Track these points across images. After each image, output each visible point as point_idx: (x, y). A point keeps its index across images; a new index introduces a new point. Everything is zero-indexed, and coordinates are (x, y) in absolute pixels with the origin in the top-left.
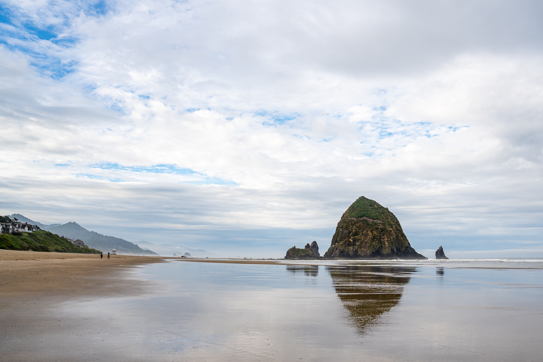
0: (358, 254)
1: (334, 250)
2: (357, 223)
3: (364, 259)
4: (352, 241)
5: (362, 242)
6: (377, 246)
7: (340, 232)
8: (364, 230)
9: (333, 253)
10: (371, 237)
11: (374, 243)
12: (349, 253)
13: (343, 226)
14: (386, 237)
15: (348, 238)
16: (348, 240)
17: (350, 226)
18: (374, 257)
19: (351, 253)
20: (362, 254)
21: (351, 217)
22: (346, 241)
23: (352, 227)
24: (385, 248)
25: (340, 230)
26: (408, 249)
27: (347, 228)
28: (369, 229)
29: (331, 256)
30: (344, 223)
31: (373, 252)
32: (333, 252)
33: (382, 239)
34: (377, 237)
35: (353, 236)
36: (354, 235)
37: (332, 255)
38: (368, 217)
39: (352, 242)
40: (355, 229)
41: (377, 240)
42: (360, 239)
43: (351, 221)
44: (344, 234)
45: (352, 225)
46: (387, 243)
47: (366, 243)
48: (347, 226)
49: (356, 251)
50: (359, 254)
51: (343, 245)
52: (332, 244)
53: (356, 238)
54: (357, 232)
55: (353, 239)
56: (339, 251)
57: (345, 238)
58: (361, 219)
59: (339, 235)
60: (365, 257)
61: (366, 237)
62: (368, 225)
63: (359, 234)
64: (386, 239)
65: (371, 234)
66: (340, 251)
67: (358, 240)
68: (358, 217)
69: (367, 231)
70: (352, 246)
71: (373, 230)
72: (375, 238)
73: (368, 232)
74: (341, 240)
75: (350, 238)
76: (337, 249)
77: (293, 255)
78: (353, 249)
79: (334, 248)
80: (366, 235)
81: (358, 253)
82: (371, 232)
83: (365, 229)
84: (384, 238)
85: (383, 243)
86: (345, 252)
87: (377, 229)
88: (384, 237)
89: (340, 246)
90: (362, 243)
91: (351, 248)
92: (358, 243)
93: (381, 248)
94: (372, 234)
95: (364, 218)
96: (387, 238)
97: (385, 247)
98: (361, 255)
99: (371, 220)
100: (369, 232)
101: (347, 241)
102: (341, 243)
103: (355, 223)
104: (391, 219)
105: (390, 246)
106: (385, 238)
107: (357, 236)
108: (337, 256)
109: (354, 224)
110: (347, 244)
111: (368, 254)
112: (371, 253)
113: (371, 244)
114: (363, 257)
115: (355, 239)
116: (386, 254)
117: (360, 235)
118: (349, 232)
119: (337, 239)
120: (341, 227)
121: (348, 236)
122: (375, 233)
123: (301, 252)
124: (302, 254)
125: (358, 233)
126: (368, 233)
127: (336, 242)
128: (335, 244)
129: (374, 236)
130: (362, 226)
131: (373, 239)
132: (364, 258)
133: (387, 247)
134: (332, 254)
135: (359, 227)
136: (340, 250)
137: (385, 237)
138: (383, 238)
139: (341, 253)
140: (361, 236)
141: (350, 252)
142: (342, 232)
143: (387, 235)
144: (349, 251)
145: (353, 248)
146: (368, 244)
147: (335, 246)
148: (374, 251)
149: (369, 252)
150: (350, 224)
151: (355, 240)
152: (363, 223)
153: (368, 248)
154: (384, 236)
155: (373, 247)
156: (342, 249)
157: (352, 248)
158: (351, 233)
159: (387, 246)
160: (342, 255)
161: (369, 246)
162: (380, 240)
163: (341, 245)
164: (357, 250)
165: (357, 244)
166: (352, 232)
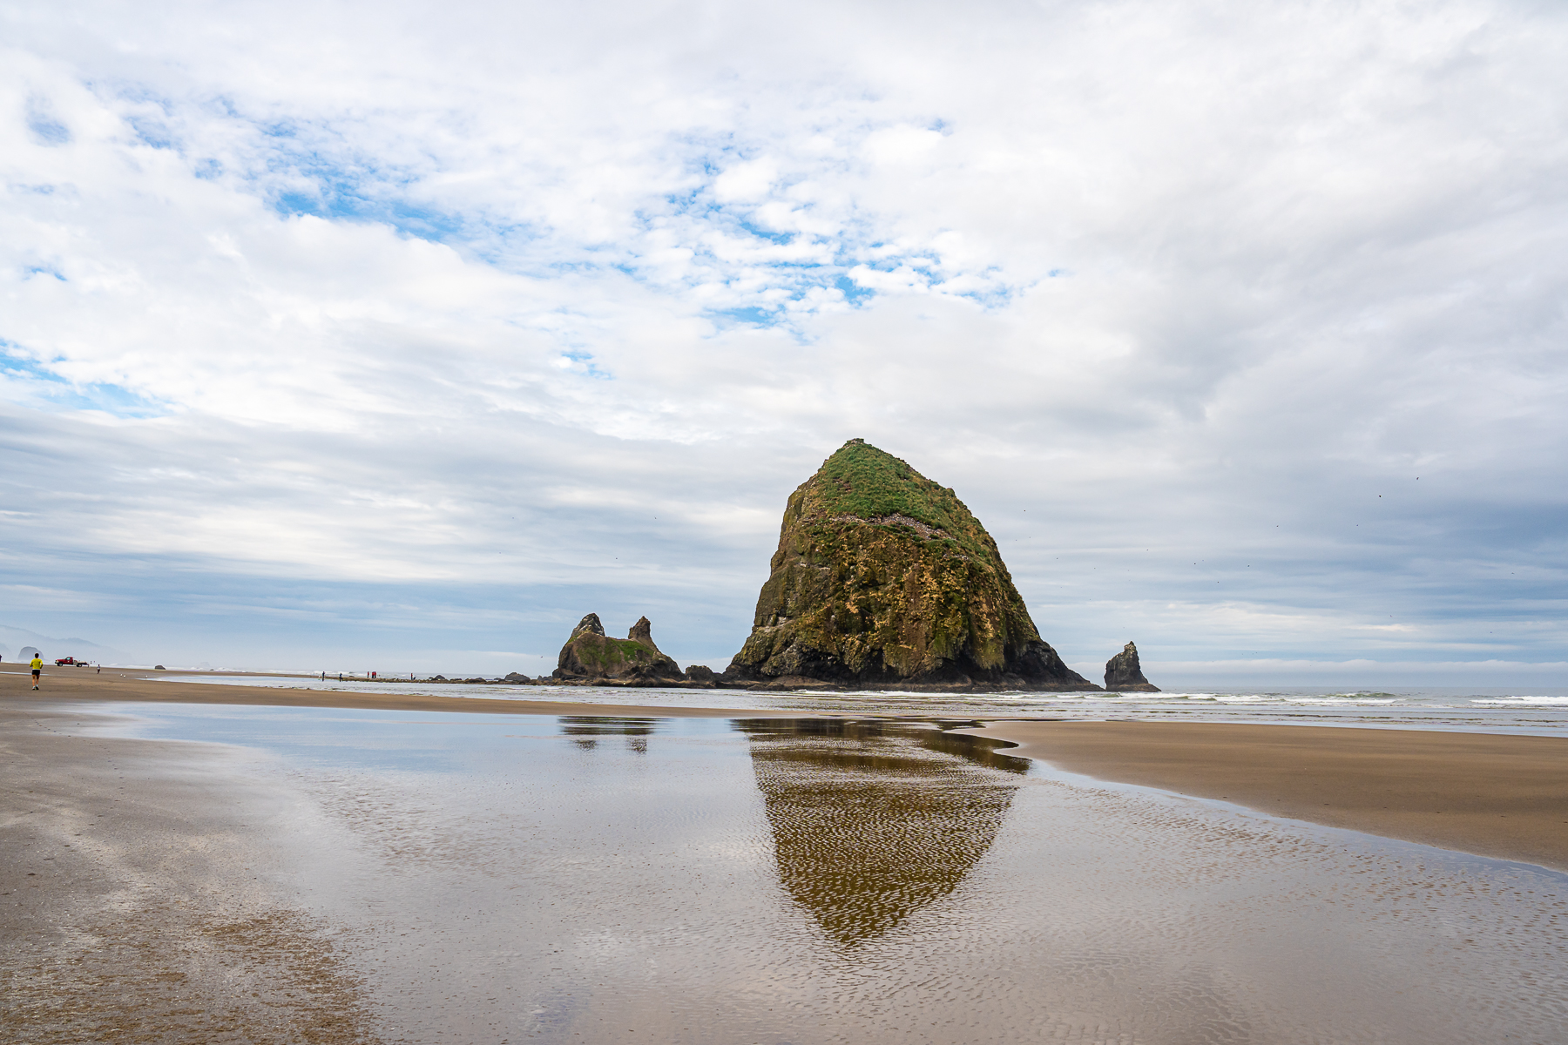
0: (884, 667)
1: (771, 646)
2: (876, 536)
3: (908, 685)
4: (854, 610)
5: (898, 618)
6: (960, 635)
7: (801, 572)
8: (904, 567)
9: (765, 659)
10: (938, 599)
11: (948, 622)
12: (842, 659)
13: (813, 547)
14: (984, 600)
15: (838, 599)
16: (837, 608)
17: (842, 549)
18: (952, 679)
19: (853, 660)
20: (903, 669)
21: (840, 515)
22: (829, 612)
23: (855, 555)
24: (984, 645)
25: (798, 563)
26: (1036, 650)
27: (830, 555)
28: (925, 563)
29: (759, 672)
30: (815, 534)
31: (945, 660)
32: (768, 655)
33: (971, 605)
34: (957, 600)
35: (857, 590)
36: (861, 587)
37: (765, 669)
38: (908, 515)
39: (856, 614)
40: (866, 563)
41: (958, 610)
42: (890, 605)
43: (848, 529)
44: (817, 581)
45: (851, 545)
46: (989, 625)
47: (917, 619)
48: (829, 546)
49: (876, 653)
50: (889, 667)
51: (818, 627)
52: (760, 621)
53: (872, 601)
54: (873, 573)
55: (858, 603)
56: (800, 651)
57: (823, 599)
58: (887, 522)
59: (794, 586)
60: (916, 681)
61: (917, 595)
62: (919, 546)
63: (885, 584)
64: (984, 605)
65: (935, 586)
66: (805, 654)
67: (882, 609)
68: (875, 514)
69: (921, 572)
70: (858, 632)
71: (942, 569)
72: (950, 601)
73: (922, 576)
74: (805, 608)
75: (847, 599)
76: (786, 644)
77: (589, 664)
78: (861, 647)
79: (775, 637)
80: (917, 589)
81: (882, 662)
82: (934, 574)
83: (909, 564)
84: (977, 604)
85: (975, 624)
86: (830, 654)
87: (955, 565)
88: (978, 600)
89: (803, 629)
90: (901, 620)
91: (854, 640)
92: (880, 619)
93: (971, 643)
94: (940, 583)
95: (897, 518)
96: (987, 603)
97: (985, 640)
98: (896, 670)
99: (928, 531)
100: (927, 575)
101: (836, 611)
102: (809, 618)
103: (864, 540)
104: (976, 532)
105: (1000, 638)
106: (980, 602)
107: (878, 590)
108: (792, 675)
109: (861, 541)
110: (836, 622)
111: (928, 668)
112: (940, 663)
113: (935, 625)
114: (908, 677)
115: (869, 605)
116: (992, 667)
117: (889, 588)
118: (840, 573)
119: (785, 601)
120: (802, 554)
121: (836, 591)
122: (950, 579)
123: (622, 653)
124: (627, 660)
125: (880, 580)
126: (923, 580)
127: (778, 615)
128: (775, 624)
129: (947, 593)
130: (898, 550)
131: (945, 606)
132: (911, 682)
133: (992, 640)
134: (762, 662)
135: (884, 556)
136: (804, 650)
137: (981, 599)
138: (975, 602)
139: (809, 660)
140: (893, 592)
141: (847, 658)
142: (808, 573)
143: (985, 590)
144: (842, 654)
145: (863, 641)
146: (925, 628)
147: (775, 628)
148: (950, 656)
149: (928, 661)
150: (843, 542)
151: (866, 609)
152: (900, 538)
153: (928, 643)
154: (978, 596)
155: (948, 637)
156: (814, 643)
157: (857, 642)
158: (850, 578)
159: (991, 635)
160: (815, 667)
161: (931, 635)
162: (967, 613)
163: (809, 626)
164: (881, 651)
165: (878, 625)
166: (854, 573)
